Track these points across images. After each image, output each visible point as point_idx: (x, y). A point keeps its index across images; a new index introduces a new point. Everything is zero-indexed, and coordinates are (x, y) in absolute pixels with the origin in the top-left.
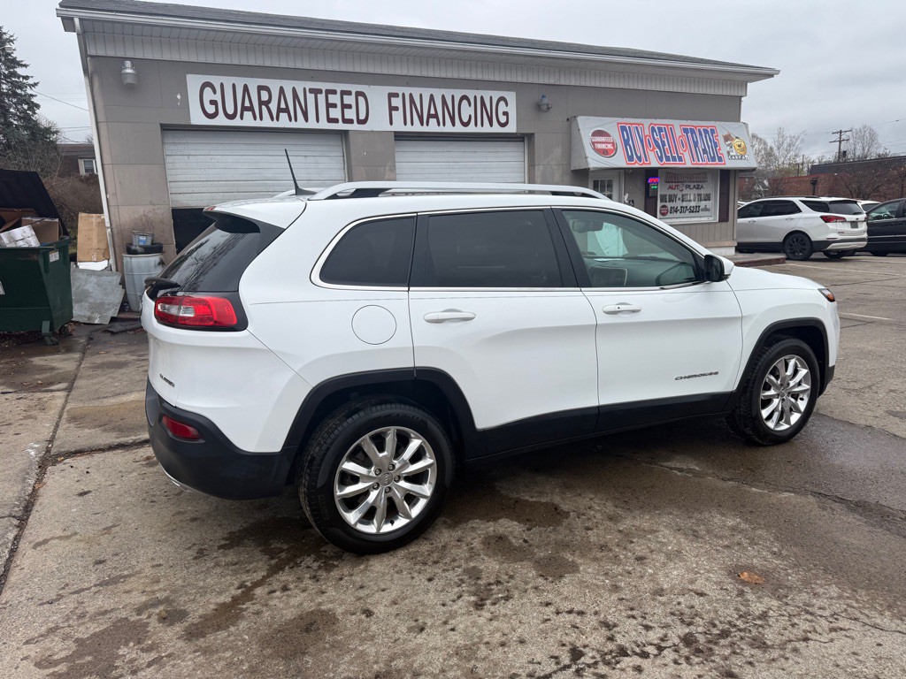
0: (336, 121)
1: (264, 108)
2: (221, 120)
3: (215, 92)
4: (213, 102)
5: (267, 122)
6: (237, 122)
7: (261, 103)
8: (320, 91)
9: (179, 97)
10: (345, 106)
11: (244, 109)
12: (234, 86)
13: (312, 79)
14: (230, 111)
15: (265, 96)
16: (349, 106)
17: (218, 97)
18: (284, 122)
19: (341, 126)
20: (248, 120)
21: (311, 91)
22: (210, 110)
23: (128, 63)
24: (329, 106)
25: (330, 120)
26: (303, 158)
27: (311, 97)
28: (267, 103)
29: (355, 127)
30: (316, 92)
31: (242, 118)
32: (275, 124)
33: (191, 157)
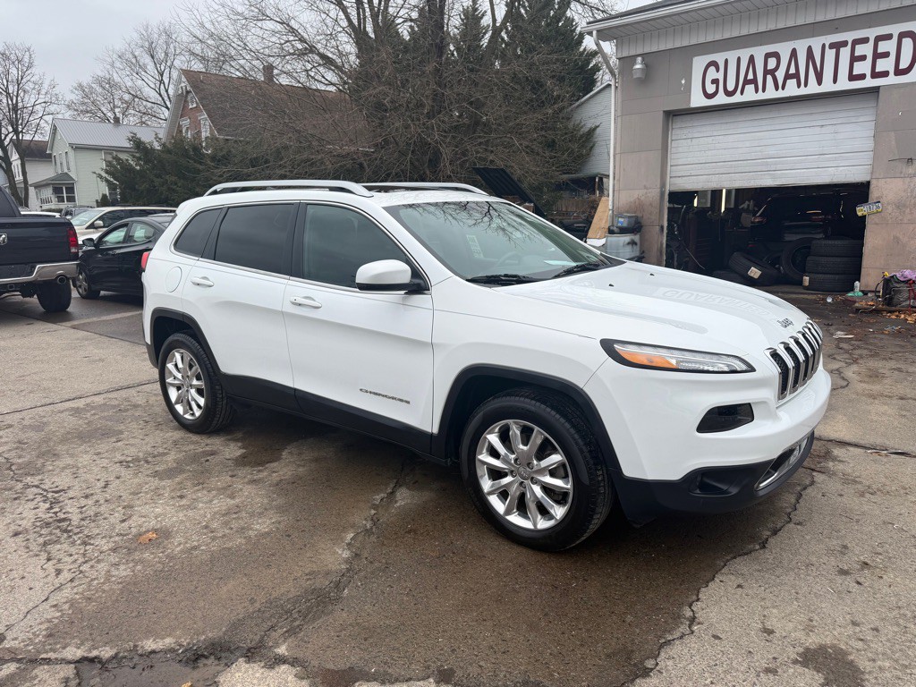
0: (862, 77)
1: (769, 78)
2: (721, 99)
3: (718, 70)
4: (715, 81)
5: (771, 93)
6: (737, 98)
7: (766, 72)
8: (845, 44)
9: (683, 82)
10: (877, 56)
11: (746, 82)
12: (739, 59)
13: (837, 30)
14: (731, 87)
15: (772, 63)
16: (886, 55)
17: (720, 76)
18: (792, 89)
19: (869, 82)
20: (750, 95)
21: (832, 46)
22: (711, 89)
23: (639, 59)
24: (854, 59)
25: (852, 77)
26: (819, 128)
27: (830, 54)
28: (772, 72)
29: (892, 79)
30: (837, 46)
31: (742, 93)
32: (781, 94)
33: (694, 140)
